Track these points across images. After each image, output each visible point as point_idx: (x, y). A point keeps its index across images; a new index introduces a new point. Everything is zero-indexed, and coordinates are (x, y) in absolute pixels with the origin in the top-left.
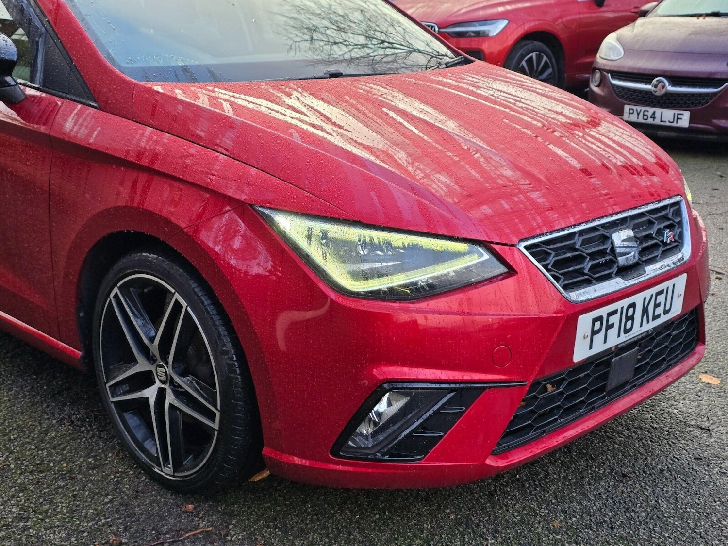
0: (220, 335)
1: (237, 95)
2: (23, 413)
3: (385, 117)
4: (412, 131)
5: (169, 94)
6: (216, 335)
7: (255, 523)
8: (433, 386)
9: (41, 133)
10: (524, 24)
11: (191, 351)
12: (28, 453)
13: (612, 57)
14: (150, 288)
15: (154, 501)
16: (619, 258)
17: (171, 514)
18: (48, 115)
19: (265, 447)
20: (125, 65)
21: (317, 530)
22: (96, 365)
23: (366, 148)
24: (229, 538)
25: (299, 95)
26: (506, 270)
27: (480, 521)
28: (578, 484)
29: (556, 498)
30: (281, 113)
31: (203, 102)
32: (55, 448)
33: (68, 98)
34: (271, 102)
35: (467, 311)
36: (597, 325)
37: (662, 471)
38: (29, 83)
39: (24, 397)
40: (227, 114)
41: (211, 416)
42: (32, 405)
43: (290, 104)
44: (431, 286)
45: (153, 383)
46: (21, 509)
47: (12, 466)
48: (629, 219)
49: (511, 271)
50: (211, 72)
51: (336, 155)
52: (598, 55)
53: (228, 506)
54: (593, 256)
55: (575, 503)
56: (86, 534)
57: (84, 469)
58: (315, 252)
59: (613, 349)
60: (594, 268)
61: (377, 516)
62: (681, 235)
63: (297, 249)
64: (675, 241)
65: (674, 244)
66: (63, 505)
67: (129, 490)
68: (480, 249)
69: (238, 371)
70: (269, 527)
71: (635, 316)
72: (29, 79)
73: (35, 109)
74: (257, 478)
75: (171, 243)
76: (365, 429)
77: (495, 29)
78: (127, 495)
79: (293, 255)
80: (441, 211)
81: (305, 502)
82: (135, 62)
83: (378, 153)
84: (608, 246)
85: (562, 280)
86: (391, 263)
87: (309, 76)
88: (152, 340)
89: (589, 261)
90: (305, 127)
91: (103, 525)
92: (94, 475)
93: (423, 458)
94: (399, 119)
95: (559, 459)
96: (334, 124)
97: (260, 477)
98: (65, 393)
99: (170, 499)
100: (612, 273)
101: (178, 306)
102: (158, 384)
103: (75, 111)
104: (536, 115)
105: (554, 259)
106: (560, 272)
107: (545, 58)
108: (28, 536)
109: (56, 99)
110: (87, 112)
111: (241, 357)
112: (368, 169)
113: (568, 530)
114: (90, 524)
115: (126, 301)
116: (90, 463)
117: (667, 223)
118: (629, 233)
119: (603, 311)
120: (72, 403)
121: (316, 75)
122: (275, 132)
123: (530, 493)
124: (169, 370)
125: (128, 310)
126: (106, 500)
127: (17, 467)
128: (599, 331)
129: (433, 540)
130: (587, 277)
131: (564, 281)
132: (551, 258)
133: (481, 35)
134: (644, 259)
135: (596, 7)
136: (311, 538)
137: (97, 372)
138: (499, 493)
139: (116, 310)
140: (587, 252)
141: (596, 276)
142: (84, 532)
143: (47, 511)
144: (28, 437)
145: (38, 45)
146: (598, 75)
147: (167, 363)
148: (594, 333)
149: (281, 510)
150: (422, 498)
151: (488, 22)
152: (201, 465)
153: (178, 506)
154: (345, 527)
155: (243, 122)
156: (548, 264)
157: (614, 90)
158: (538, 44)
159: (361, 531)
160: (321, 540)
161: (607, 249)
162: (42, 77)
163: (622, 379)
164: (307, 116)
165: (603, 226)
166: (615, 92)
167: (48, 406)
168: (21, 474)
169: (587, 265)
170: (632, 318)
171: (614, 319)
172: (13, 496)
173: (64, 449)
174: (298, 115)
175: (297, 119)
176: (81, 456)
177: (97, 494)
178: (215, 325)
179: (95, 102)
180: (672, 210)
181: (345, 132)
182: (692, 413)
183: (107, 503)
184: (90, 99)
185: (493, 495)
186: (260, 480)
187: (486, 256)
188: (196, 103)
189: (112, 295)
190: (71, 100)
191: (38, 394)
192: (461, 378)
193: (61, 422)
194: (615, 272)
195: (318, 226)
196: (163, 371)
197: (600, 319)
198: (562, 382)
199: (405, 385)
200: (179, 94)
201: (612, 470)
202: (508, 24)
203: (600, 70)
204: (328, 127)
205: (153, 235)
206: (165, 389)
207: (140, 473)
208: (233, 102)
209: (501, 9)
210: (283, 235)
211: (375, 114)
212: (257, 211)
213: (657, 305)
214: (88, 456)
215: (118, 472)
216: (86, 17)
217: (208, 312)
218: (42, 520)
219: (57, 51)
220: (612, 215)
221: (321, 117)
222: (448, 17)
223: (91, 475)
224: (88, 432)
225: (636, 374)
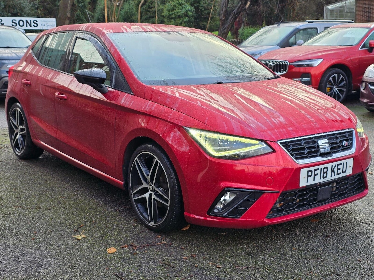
0: (170, 172)
1: (181, 90)
2: (102, 207)
3: (234, 97)
4: (243, 102)
5: (157, 89)
6: (169, 172)
7: (182, 242)
8: (243, 190)
9: (113, 103)
10: (330, 61)
11: (161, 179)
12: (103, 218)
13: (370, 76)
14: (148, 157)
15: (147, 234)
16: (321, 150)
17: (152, 238)
18: (116, 97)
19: (185, 212)
20: (143, 80)
21: (204, 245)
22: (128, 186)
23: (225, 108)
24: (172, 246)
25: (204, 90)
26: (272, 151)
27: (265, 246)
28: (308, 238)
29: (297, 241)
30: (196, 96)
31: (169, 93)
32: (113, 218)
33: (123, 91)
34: (193, 92)
35: (256, 164)
36: (310, 174)
37: (343, 236)
38: (110, 86)
39: (102, 202)
40: (176, 96)
41: (167, 201)
42: (105, 204)
43: (200, 93)
44: (244, 156)
45: (148, 191)
46: (101, 234)
47: (98, 222)
48: (327, 136)
49: (274, 151)
50: (173, 82)
51: (213, 110)
52: (364, 75)
53: (172, 237)
54: (309, 148)
55: (304, 243)
56: (122, 242)
57: (123, 224)
58: (202, 142)
59: (318, 184)
60: (309, 153)
61: (227, 243)
62: (352, 144)
63: (196, 141)
64: (348, 146)
65: (348, 147)
66: (115, 234)
67: (138, 230)
68: (263, 143)
69: (176, 185)
70: (186, 243)
71: (328, 172)
72: (110, 84)
73: (111, 95)
74: (184, 229)
75: (155, 140)
76: (220, 206)
77: (317, 63)
78: (137, 232)
79: (195, 143)
80: (248, 129)
81: (201, 237)
82: (147, 79)
83: (228, 110)
84: (316, 144)
85: (295, 156)
86: (229, 147)
87: (209, 83)
88: (148, 175)
89: (307, 150)
90: (203, 100)
91: (129, 240)
92: (126, 226)
93: (240, 217)
94: (239, 98)
95: (303, 230)
96: (215, 100)
97: (185, 229)
98: (117, 201)
99: (153, 234)
100: (318, 155)
101: (157, 162)
102: (150, 192)
103: (125, 96)
104: (297, 98)
105: (292, 148)
106: (294, 153)
107: (342, 76)
108: (103, 241)
109: (119, 91)
110: (129, 96)
111: (177, 180)
112: (223, 114)
113: (299, 251)
114: (124, 239)
115: (140, 162)
116: (125, 222)
117: (346, 138)
118: (326, 141)
119: (313, 169)
120: (119, 205)
121: (213, 83)
122: (192, 102)
123: (288, 240)
124: (153, 186)
125: (140, 165)
126: (130, 233)
127: (99, 222)
128: (311, 176)
129: (246, 250)
130: (306, 155)
131: (296, 156)
132: (290, 148)
133: (310, 66)
134: (333, 151)
135: (368, 52)
136: (201, 247)
137: (129, 189)
138: (275, 239)
139: (136, 165)
140: (307, 146)
141: (310, 155)
142: (122, 241)
143: (109, 235)
144: (104, 214)
145: (113, 73)
146: (364, 84)
147: (153, 184)
148: (308, 176)
149: (192, 239)
150: (245, 239)
151: (313, 60)
152: (163, 220)
153: (155, 236)
154: (214, 245)
155: (182, 99)
156: (289, 150)
157: (371, 91)
158: (338, 70)
159: (220, 246)
160: (205, 248)
161: (315, 146)
162: (114, 84)
163: (325, 197)
164: (205, 97)
165: (315, 137)
166: (372, 92)
167: (111, 205)
168: (101, 224)
169: (306, 151)
170: (326, 173)
171: (318, 172)
172: (98, 230)
173: (116, 218)
174: (202, 97)
175: (201, 98)
176: (122, 220)
177: (127, 231)
178: (169, 168)
179: (132, 92)
180: (348, 134)
181: (218, 102)
182: (365, 219)
183: (130, 234)
184: (130, 91)
185: (273, 239)
186: (185, 230)
187: (265, 145)
188: (166, 93)
189: (135, 160)
190: (124, 92)
191: (107, 201)
192: (254, 188)
193: (115, 210)
194: (319, 155)
195: (204, 134)
196: (151, 187)
197: (311, 171)
198: (296, 194)
199: (233, 189)
200: (161, 90)
201: (323, 234)
202: (323, 61)
203: (365, 82)
204: (212, 101)
205: (150, 137)
206: (152, 193)
207: (142, 226)
208: (179, 92)
209: (320, 54)
210: (192, 136)
211: (231, 96)
212: (184, 128)
213: (338, 169)
214: (124, 220)
215: (135, 225)
216: (130, 62)
217: (167, 164)
218: (108, 237)
219: (120, 75)
220: (319, 134)
221: (210, 97)
222: (294, 58)
223: (125, 226)
224: (125, 213)
225: (331, 196)
